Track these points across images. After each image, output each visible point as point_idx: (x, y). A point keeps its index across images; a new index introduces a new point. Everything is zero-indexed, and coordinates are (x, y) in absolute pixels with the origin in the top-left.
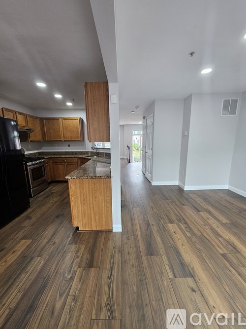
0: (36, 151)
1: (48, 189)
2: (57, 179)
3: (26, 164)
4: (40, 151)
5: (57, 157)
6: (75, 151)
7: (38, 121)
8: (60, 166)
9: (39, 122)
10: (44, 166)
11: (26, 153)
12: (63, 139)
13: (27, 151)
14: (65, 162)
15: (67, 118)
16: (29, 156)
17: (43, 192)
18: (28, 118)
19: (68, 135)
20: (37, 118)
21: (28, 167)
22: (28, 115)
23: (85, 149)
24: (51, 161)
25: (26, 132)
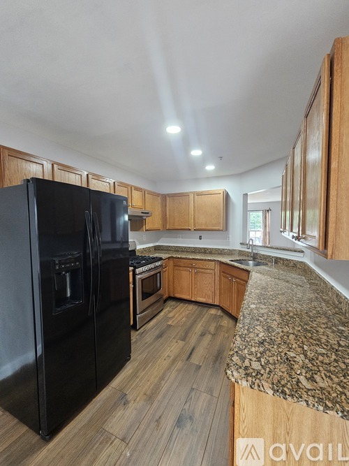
0: (151, 245)
1: (162, 314)
2: (178, 296)
3: (134, 271)
4: (157, 244)
5: (181, 258)
6: (210, 247)
7: (159, 199)
8: (184, 272)
9: (160, 201)
10: (160, 272)
11: (139, 247)
12: (192, 227)
13: (140, 244)
14: (192, 267)
15: (202, 192)
16: (142, 252)
17: (154, 321)
18: (146, 195)
19: (202, 221)
20: (158, 195)
21: (138, 277)
22: (148, 191)
23: (229, 245)
24: (171, 263)
25: (141, 217)
